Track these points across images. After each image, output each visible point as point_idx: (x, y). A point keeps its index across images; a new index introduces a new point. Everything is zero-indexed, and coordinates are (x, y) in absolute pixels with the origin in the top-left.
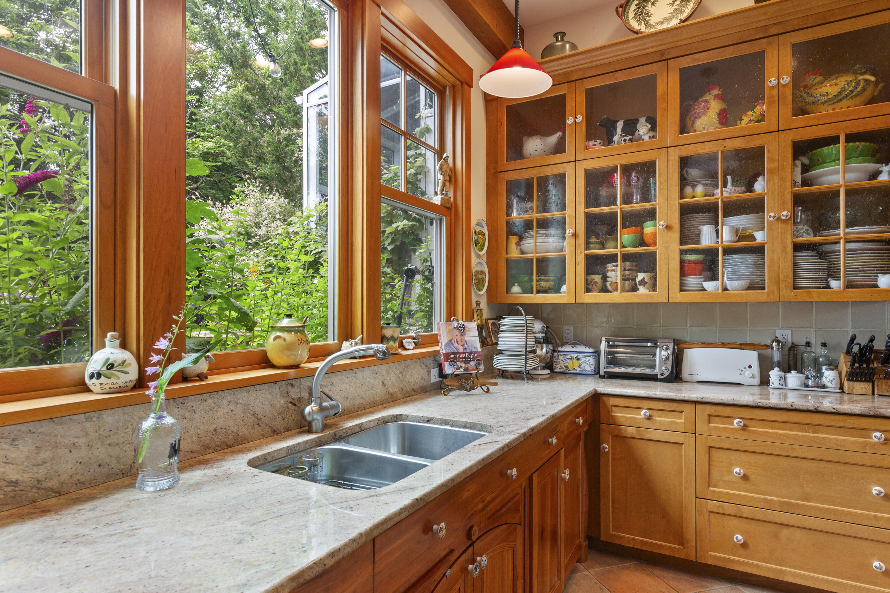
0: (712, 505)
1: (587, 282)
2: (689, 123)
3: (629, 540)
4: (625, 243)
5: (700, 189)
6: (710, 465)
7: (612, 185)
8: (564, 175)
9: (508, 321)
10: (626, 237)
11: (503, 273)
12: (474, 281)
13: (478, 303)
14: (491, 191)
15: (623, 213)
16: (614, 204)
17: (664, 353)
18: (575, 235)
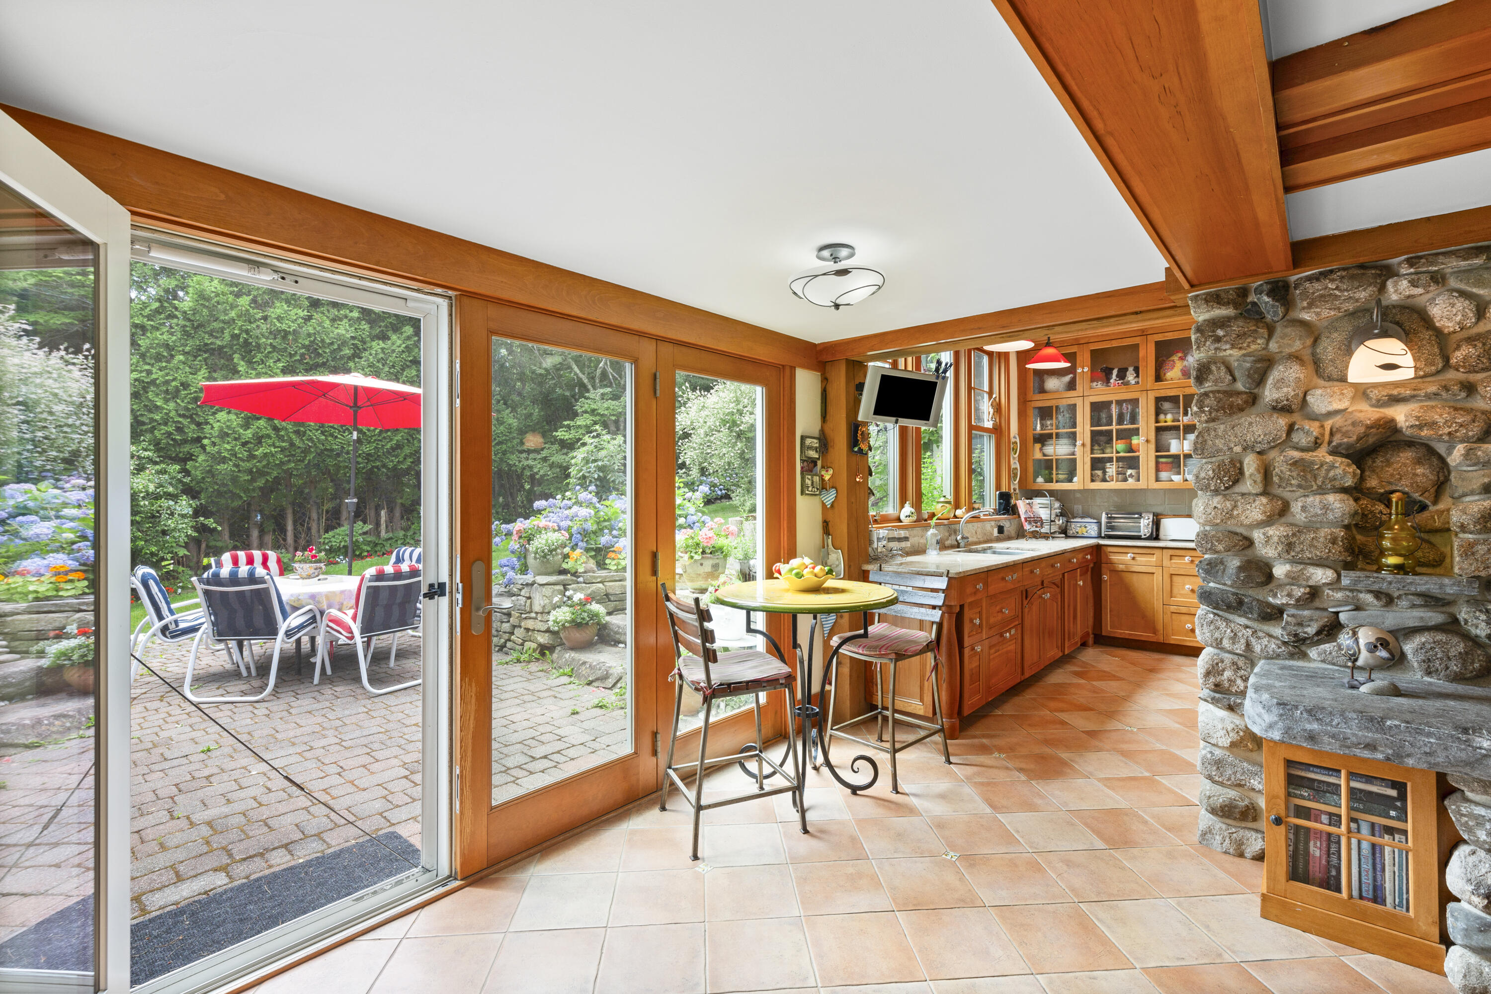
0: (1173, 608)
1: (1092, 475)
2: (1162, 374)
3: (1121, 633)
4: (1119, 450)
5: (1169, 417)
6: (1171, 585)
7: (1109, 410)
8: (1075, 405)
9: (1037, 501)
10: (1119, 446)
11: (1031, 469)
12: (1012, 475)
13: (1015, 490)
14: (1022, 414)
15: (1117, 430)
16: (1111, 424)
17: (1146, 522)
18: (1083, 445)
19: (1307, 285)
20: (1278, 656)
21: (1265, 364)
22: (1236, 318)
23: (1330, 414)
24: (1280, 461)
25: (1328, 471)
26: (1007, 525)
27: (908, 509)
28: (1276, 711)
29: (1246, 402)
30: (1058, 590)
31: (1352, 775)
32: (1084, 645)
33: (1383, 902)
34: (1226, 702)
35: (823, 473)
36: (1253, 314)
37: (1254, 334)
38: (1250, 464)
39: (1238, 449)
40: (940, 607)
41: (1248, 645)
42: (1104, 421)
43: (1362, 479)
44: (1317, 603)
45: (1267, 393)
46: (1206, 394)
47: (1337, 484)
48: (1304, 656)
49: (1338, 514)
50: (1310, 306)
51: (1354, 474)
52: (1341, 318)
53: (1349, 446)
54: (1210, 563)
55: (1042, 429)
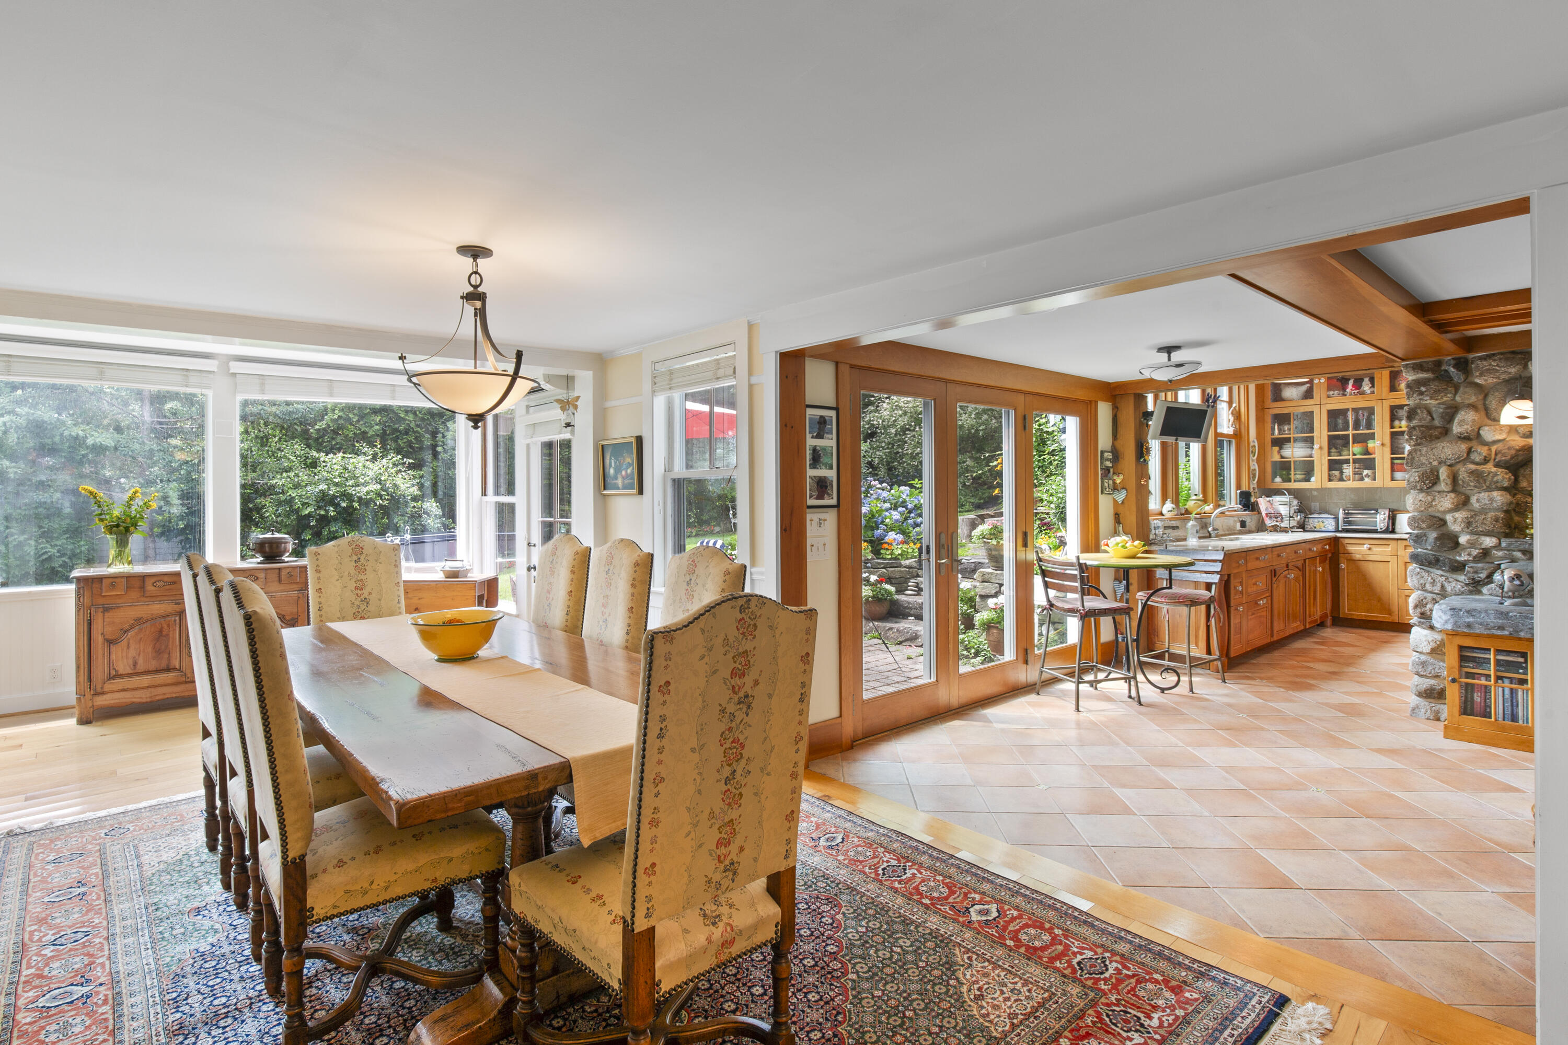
1: (1329, 475)
3: (1358, 616)
4: (1355, 452)
7: (1346, 417)
8: (1312, 412)
9: (1277, 499)
10: (1356, 449)
11: (1269, 469)
12: (1252, 475)
13: (1254, 489)
14: (1260, 420)
15: (1353, 435)
16: (1347, 429)
17: (1382, 517)
18: (1321, 448)
19: (1479, 362)
20: (1462, 593)
21: (1453, 410)
22: (1433, 380)
23: (1495, 442)
24: (1463, 472)
25: (1493, 477)
26: (1248, 520)
27: (1169, 505)
28: (1450, 613)
29: (1441, 433)
30: (1300, 573)
31: (1498, 651)
32: (1322, 625)
33: (1517, 722)
34: (1428, 624)
35: (1115, 477)
36: (1445, 378)
37: (1445, 391)
38: (1443, 473)
39: (1435, 463)
40: (1217, 573)
41: (1443, 587)
42: (1341, 426)
43: (1516, 480)
44: (1488, 559)
45: (1454, 428)
46: (1414, 428)
47: (1499, 485)
48: (1479, 592)
49: (1499, 504)
50: (1481, 375)
51: (1510, 479)
52: (1499, 384)
53: (1506, 462)
54: (1417, 536)
55: (1279, 434)
